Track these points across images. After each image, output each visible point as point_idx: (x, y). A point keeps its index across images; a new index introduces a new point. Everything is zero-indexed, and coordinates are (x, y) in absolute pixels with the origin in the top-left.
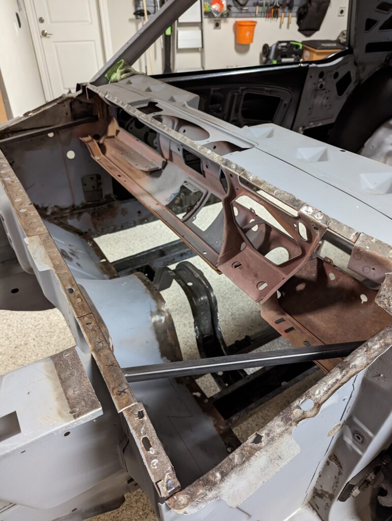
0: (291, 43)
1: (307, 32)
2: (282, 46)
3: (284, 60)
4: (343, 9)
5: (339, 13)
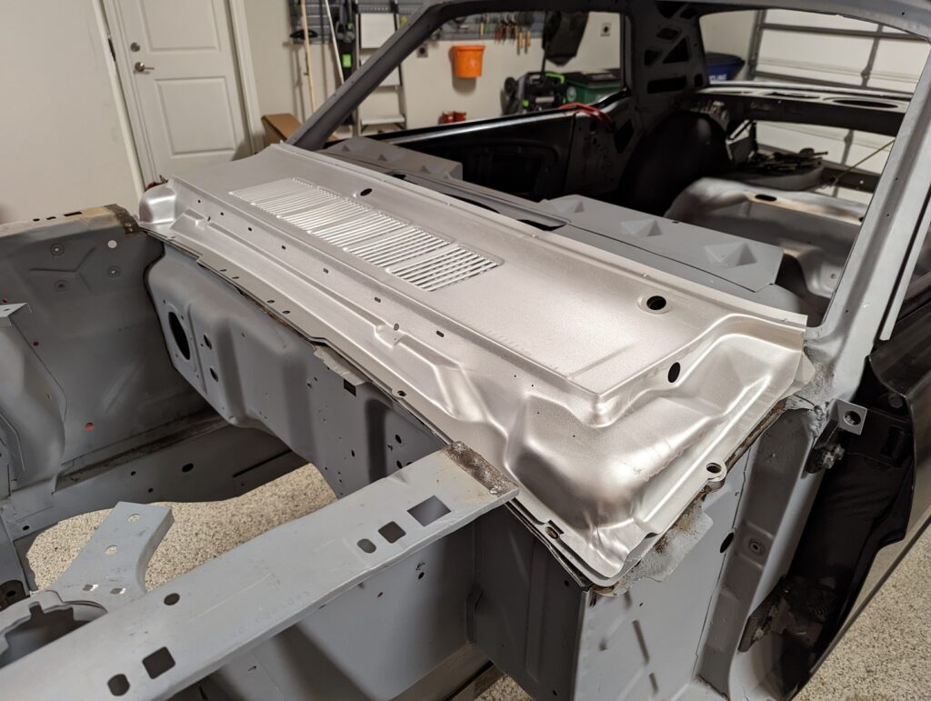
0: (546, 74)
1: (559, 60)
2: (534, 80)
3: (539, 100)
4: (608, 26)
5: (603, 32)
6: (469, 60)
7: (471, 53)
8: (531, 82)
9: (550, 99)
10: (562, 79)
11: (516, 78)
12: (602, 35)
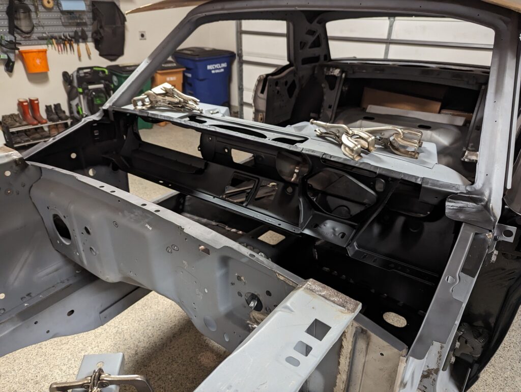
0: (95, 69)
1: (111, 58)
2: (85, 73)
3: (90, 87)
4: (143, 33)
5: (141, 37)
6: (33, 60)
7: (35, 53)
8: (82, 75)
9: (101, 86)
10: (107, 71)
11: (70, 73)
12: (141, 39)
